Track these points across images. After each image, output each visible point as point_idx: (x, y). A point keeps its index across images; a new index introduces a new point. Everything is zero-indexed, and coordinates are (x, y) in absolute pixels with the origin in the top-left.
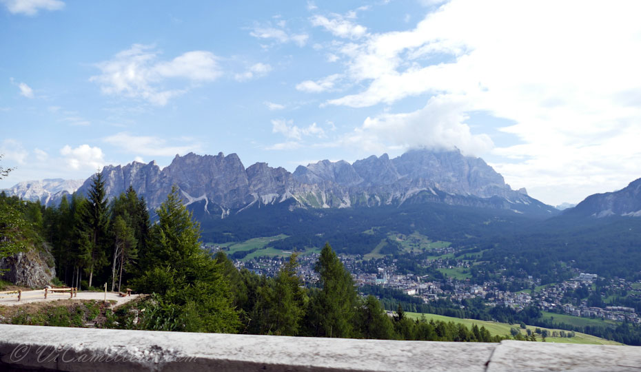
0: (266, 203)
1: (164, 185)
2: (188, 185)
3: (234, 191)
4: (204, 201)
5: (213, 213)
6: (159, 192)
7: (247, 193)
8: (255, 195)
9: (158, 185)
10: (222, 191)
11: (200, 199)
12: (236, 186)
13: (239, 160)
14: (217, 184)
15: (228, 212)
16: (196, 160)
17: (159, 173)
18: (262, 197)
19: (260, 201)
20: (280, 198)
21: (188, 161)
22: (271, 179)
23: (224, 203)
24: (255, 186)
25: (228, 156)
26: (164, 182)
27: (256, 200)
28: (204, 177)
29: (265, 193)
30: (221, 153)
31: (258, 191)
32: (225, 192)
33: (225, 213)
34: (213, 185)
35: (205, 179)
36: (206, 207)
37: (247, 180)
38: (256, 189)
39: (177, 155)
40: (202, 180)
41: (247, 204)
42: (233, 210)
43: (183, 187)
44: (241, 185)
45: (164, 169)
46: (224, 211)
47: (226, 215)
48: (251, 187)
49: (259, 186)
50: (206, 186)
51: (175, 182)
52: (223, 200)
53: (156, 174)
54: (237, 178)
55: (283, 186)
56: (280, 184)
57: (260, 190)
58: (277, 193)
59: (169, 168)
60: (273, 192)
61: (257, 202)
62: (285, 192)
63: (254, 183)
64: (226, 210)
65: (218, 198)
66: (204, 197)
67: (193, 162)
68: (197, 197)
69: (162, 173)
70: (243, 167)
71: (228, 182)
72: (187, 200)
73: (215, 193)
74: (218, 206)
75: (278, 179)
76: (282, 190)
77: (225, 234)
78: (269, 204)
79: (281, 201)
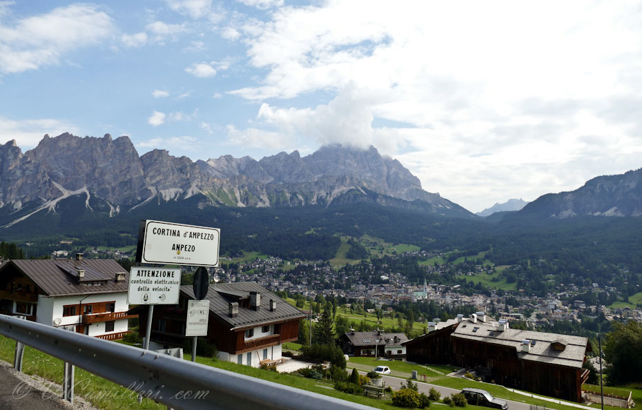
0: (167, 199)
1: (28, 172)
2: (61, 174)
3: (125, 184)
4: (84, 195)
5: (97, 210)
6: (19, 182)
7: (142, 186)
8: (153, 189)
9: (18, 173)
10: (110, 183)
11: (79, 192)
12: (128, 177)
13: (132, 144)
14: (102, 174)
15: (118, 210)
16: (74, 143)
17: (20, 156)
18: (162, 192)
19: (158, 197)
20: (185, 193)
21: (61, 144)
22: (173, 170)
23: (111, 198)
24: (152, 178)
25: (118, 139)
26: (27, 169)
27: (154, 196)
28: (84, 165)
29: (165, 188)
30: (107, 136)
31: (156, 185)
32: (113, 184)
33: (114, 211)
34: (97, 175)
35: (85, 167)
36: (87, 202)
37: (142, 171)
38: (154, 181)
39: (46, 136)
40: (81, 168)
41: (143, 200)
42: (125, 207)
43: (54, 177)
44: (134, 176)
45: (28, 152)
46: (112, 208)
47: (116, 213)
48: (148, 179)
49: (158, 178)
50: (87, 175)
51: (43, 168)
52: (110, 195)
53: (16, 157)
54: (129, 167)
55: (188, 179)
56: (184, 176)
57: (158, 182)
58: (181, 187)
59: (34, 152)
60: (175, 185)
61: (156, 198)
62: (190, 187)
63: (150, 174)
64: (115, 207)
65: (104, 191)
66: (85, 189)
67: (68, 144)
68: (74, 189)
69: (25, 157)
70: (137, 154)
71: (117, 171)
72: (60, 193)
73: (99, 185)
74: (103, 202)
75: (181, 170)
76: (186, 185)
77: (123, 235)
78: (171, 201)
79: (186, 197)
